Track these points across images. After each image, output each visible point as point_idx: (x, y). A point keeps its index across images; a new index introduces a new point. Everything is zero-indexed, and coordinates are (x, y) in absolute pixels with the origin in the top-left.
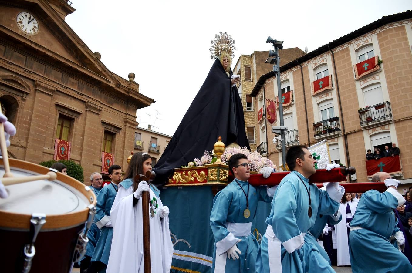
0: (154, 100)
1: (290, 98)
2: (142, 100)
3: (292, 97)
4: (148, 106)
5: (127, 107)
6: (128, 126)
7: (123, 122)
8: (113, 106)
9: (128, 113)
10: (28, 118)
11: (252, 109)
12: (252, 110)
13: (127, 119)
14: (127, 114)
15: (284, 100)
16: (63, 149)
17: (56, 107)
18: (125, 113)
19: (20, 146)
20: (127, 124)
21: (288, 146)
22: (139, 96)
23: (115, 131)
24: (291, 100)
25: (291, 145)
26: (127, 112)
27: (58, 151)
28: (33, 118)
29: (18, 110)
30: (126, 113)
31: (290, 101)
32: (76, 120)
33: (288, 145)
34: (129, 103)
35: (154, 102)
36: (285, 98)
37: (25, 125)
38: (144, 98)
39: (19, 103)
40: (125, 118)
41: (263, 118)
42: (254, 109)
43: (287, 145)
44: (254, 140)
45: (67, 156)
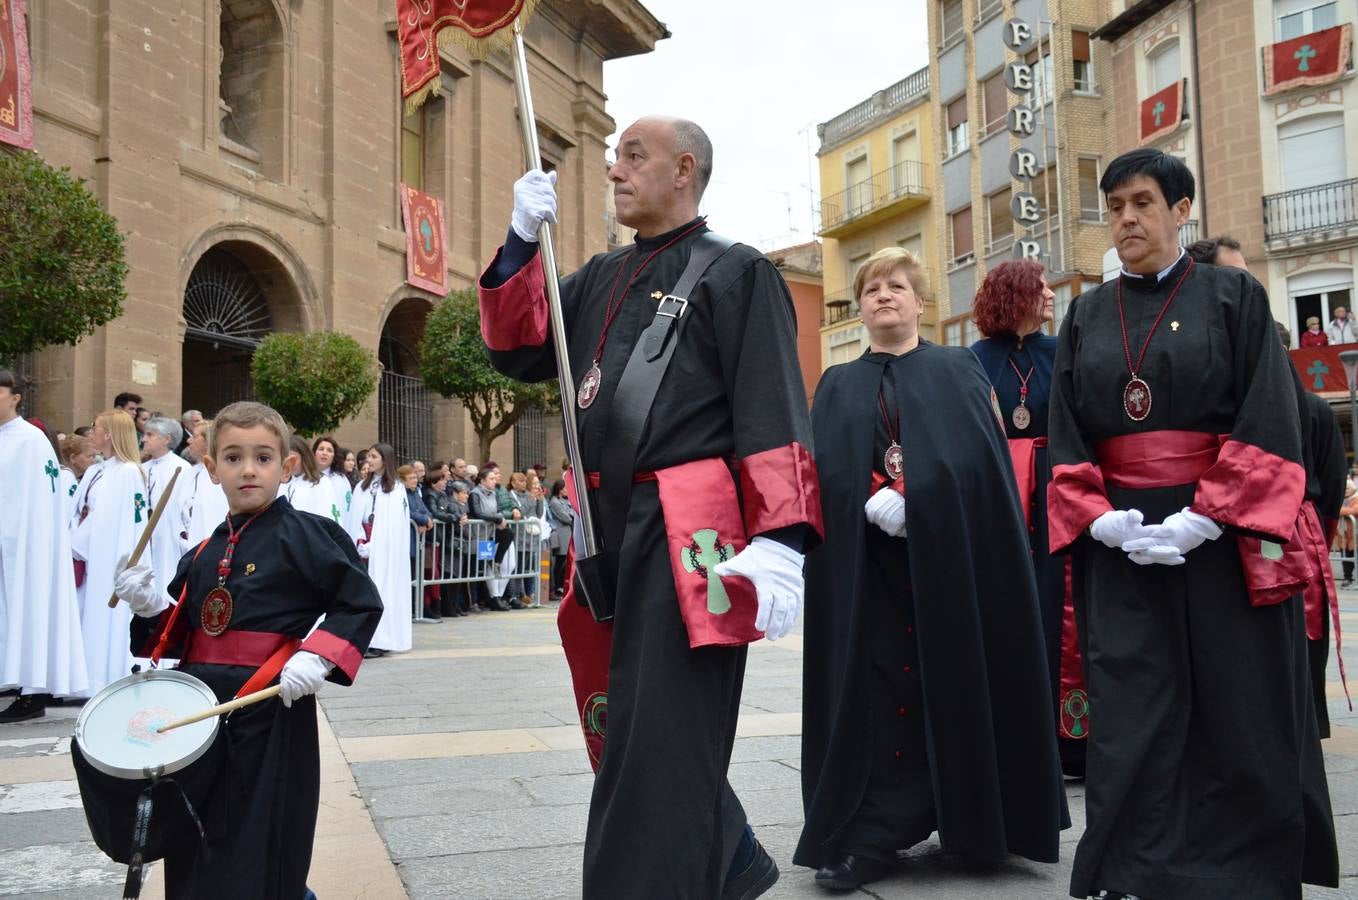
0: (668, 29)
1: (1341, 54)
2: (634, 27)
3: (1348, 49)
4: (647, 49)
5: (577, 51)
6: (590, 135)
7: (571, 119)
8: (539, 46)
9: (586, 80)
10: (317, 91)
11: (1091, 87)
12: (1091, 92)
13: (589, 107)
14: (579, 84)
15: (1309, 60)
16: (426, 230)
17: (389, 41)
18: (573, 80)
19: (310, 214)
20: (586, 129)
21: (1320, 241)
22: (630, 11)
23: (553, 155)
24: (1346, 61)
25: (1337, 235)
26: (577, 72)
27: (414, 239)
28: (336, 92)
29: (282, 51)
30: (576, 79)
31: (1341, 68)
32: (448, 103)
33: (1326, 236)
34: (585, 35)
35: (666, 35)
36: (1312, 54)
37: (310, 122)
38: (640, 15)
39: (281, 18)
40: (573, 99)
41: (1180, 126)
42: (1097, 89)
43: (1317, 235)
44: (1097, 207)
45: (440, 259)
